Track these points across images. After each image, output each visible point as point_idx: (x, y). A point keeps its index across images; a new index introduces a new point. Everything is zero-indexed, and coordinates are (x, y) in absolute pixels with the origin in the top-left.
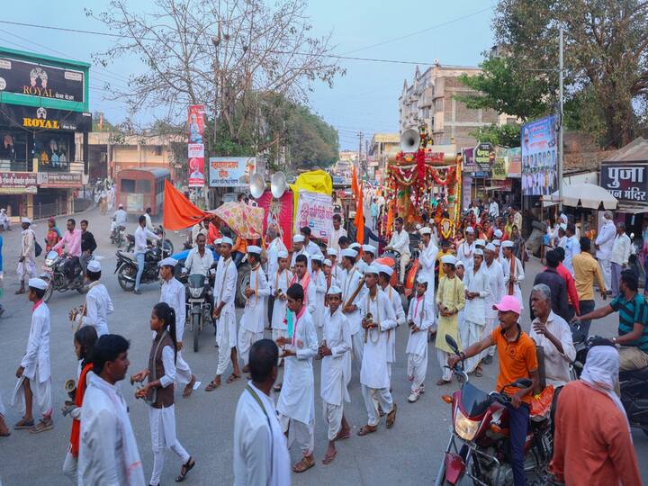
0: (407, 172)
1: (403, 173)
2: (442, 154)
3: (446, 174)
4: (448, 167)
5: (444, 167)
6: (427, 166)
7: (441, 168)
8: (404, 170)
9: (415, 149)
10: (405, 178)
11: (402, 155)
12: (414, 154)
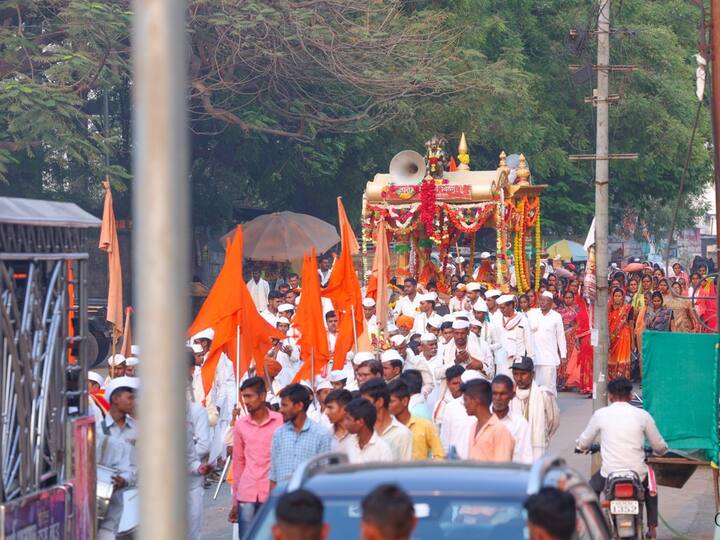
0: (403, 216)
1: (393, 215)
2: (467, 188)
3: (477, 215)
4: (482, 205)
5: (473, 205)
6: (441, 204)
7: (469, 207)
8: (395, 211)
9: (417, 180)
10: (398, 223)
11: (393, 188)
12: (416, 188)
